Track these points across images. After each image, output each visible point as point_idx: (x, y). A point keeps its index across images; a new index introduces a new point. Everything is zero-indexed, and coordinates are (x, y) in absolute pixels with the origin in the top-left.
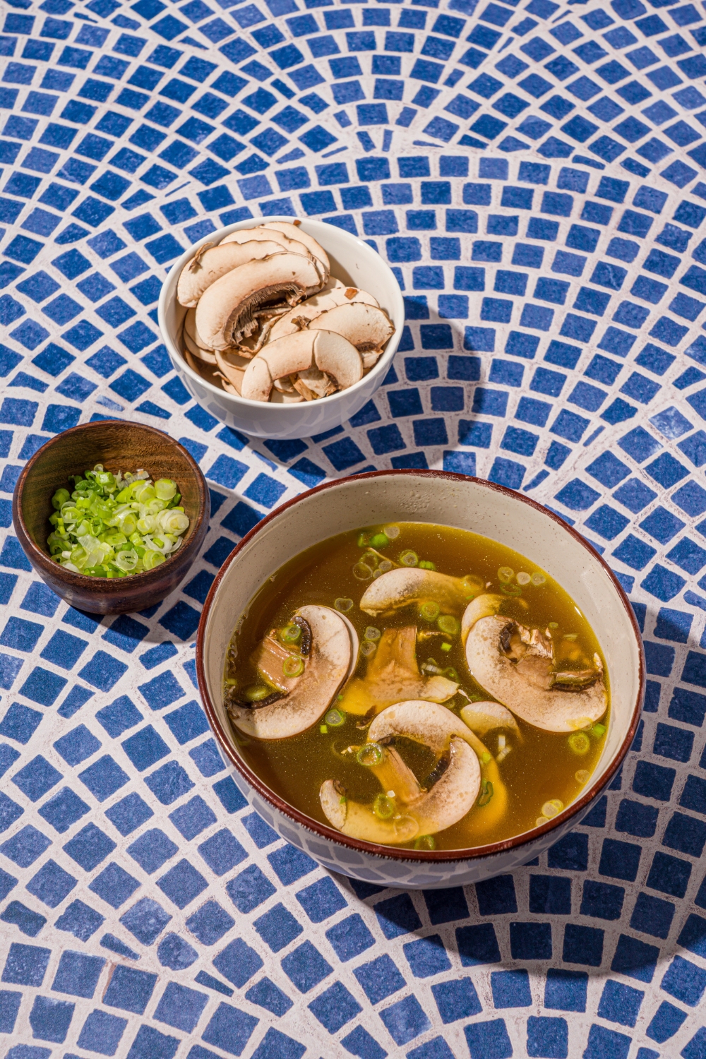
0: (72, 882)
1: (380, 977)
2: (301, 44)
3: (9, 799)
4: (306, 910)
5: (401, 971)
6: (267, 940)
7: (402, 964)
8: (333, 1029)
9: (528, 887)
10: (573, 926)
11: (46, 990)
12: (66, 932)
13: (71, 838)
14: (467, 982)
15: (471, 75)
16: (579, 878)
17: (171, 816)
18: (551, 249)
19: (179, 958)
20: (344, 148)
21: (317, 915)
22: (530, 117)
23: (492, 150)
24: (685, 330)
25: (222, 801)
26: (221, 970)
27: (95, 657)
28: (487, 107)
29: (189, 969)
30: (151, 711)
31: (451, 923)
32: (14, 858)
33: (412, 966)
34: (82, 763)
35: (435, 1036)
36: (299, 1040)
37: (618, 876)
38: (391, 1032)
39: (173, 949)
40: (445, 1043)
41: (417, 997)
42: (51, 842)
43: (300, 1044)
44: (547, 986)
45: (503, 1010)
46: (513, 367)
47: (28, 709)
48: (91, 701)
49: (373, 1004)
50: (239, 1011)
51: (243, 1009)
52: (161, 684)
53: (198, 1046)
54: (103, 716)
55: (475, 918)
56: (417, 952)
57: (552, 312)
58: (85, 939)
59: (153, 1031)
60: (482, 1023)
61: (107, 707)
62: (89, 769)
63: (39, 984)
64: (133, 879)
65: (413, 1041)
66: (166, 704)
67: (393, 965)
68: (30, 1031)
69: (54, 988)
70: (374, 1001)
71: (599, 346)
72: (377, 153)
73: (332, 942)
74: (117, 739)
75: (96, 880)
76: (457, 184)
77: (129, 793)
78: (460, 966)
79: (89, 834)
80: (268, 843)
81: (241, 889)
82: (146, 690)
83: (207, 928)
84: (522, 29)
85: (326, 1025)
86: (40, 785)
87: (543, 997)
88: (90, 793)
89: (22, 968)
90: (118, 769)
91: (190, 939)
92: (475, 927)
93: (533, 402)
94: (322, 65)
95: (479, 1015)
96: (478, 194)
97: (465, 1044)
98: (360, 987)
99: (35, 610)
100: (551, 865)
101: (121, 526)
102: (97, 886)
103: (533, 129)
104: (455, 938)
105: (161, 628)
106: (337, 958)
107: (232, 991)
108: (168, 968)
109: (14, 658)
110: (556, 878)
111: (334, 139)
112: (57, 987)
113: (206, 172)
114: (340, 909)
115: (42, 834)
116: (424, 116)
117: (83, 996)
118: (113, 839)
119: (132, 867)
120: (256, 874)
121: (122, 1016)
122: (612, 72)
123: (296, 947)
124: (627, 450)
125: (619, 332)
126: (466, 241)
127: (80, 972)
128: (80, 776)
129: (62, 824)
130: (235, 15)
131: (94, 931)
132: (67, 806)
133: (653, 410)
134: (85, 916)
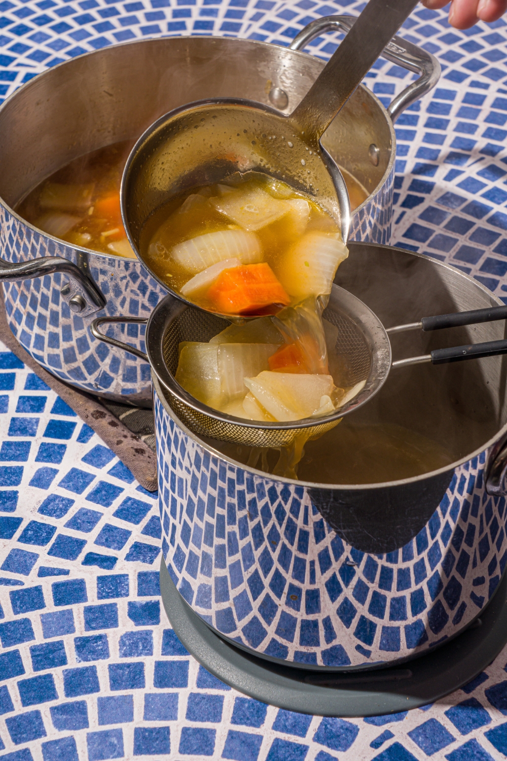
0: (128, 533)
3: (60, 497)
11: (134, 597)
12: (135, 562)
13: (116, 508)
32: (78, 529)
34: (107, 465)
42: (102, 514)
47: (54, 445)
58: (151, 562)
62: (114, 467)
63: (127, 595)
68: (132, 623)
69: (139, 595)
75: (145, 528)
79: (129, 503)
84: (256, 17)
86: (80, 484)
88: (120, 481)
89: (111, 589)
99: (36, 389)
102: (147, 531)
109: (31, 419)
112: (141, 593)
115: (93, 511)
118: (148, 502)
124: (426, 220)
127: (155, 582)
128: (109, 473)
129: (106, 502)
130: (48, 45)
131: (156, 557)
132: (106, 491)
133: (436, 196)
134: (146, 550)
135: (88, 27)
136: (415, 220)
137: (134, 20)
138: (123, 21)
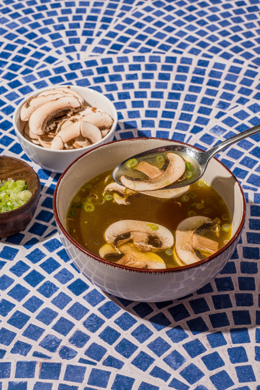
0: (14, 335)
1: (159, 346)
2: (36, 31)
4: (120, 326)
5: (167, 342)
6: (106, 341)
7: (167, 339)
8: (145, 370)
9: (212, 300)
10: (235, 311)
11: (12, 378)
12: (16, 354)
13: (9, 318)
14: (197, 340)
15: (105, 32)
16: (232, 293)
17: (52, 302)
18: (153, 82)
19: (69, 355)
20: (62, 62)
21: (125, 328)
22: (132, 42)
23: (121, 54)
24: (213, 100)
25: (73, 292)
26: (89, 356)
27: (4, 249)
28: (114, 41)
29: (75, 358)
30: (33, 264)
31: (184, 319)
33: (172, 339)
34: (8, 289)
35: (189, 364)
36: (131, 377)
37: (248, 290)
38: (170, 366)
39: (65, 352)
40: (195, 365)
41: (177, 350)
43: (131, 378)
44: (231, 336)
45: (216, 348)
46: (150, 122)
48: (6, 265)
49: (159, 357)
50: (101, 370)
51: (103, 369)
52: (35, 254)
53: (87, 387)
54: (13, 270)
55: (193, 316)
56: (172, 333)
57: (159, 102)
58: (25, 355)
59: (65, 385)
60: (208, 355)
61: (14, 266)
62: (11, 290)
63: (9, 377)
64: (41, 328)
65: (181, 367)
66: (39, 260)
67: (164, 340)
69: (16, 377)
70: (159, 356)
71: (182, 110)
72: (76, 61)
73: (135, 337)
74: (21, 277)
75: (25, 331)
76: (110, 67)
77: (31, 296)
78: (192, 335)
79: (17, 315)
80: (97, 304)
81: (90, 324)
82: (29, 257)
83: (79, 341)
84: (121, 15)
85: (141, 369)
87: (231, 340)
88: (14, 299)
90: (24, 288)
91: (72, 347)
92: (194, 319)
93: (161, 132)
94: (46, 37)
95: (206, 352)
96: (119, 68)
97: (203, 364)
98: (152, 351)
100: (219, 291)
101: (2, 199)
102: (26, 334)
103: (135, 45)
104: (187, 325)
105: (30, 234)
106: (139, 342)
107: (96, 363)
108: (65, 360)
110: (222, 295)
111: (57, 59)
112: (16, 376)
113: (9, 76)
114: (135, 323)
116: (90, 47)
117: (30, 377)
118: (28, 315)
119: (40, 324)
120: (95, 317)
121: (49, 382)
122: (159, 24)
123: (119, 341)
124: (204, 142)
125: (188, 105)
126: (119, 84)
127: (26, 368)
128: (8, 294)
129: (4, 313)
130: (7, 26)
131: (29, 351)
132: (5, 306)
133: (210, 127)
134: (23, 346)
135: (30, 16)
136: (197, 141)
137: (55, 13)
138: (49, 14)
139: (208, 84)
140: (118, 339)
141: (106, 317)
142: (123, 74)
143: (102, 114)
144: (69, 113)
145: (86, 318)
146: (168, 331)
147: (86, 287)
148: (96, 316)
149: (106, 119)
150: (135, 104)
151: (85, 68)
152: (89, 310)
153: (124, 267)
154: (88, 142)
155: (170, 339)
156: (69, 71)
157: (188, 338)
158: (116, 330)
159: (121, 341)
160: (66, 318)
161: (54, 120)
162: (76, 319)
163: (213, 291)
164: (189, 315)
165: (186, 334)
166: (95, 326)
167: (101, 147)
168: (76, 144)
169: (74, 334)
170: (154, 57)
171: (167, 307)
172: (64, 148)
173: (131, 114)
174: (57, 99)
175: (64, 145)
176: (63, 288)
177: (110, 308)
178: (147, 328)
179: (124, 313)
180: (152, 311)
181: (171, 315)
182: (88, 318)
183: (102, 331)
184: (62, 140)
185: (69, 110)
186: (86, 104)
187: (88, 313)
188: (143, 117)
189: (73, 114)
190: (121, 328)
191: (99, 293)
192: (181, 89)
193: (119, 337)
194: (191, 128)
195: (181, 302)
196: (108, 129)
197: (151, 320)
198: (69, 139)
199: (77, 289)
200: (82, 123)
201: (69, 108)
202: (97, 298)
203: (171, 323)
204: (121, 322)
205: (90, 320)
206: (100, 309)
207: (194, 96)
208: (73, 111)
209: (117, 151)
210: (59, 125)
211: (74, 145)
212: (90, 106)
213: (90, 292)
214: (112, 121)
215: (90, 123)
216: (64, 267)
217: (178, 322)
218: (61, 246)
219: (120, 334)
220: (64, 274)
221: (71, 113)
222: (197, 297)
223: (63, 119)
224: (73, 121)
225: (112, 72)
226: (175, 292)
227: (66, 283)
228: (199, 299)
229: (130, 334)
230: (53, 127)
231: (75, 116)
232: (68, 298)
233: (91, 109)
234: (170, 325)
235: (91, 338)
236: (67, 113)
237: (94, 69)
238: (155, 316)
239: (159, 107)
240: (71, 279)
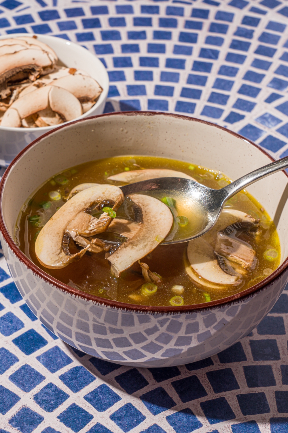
4: (93, 405)
6: (69, 426)
7: (167, 428)
9: (243, 373)
10: (279, 392)
16: (276, 364)
18: (170, 45)
20: (28, 7)
21: (101, 407)
23: (122, 1)
24: (263, 76)
25: (20, 348)
31: (196, 400)
33: (175, 429)
44: (271, 428)
46: (161, 102)
55: (211, 396)
56: (177, 419)
57: (178, 74)
67: (162, 430)
71: (213, 87)
72: (50, 7)
73: (115, 422)
76: (103, 19)
78: (208, 424)
80: (58, 369)
81: (45, 398)
83: (25, 423)
92: (213, 400)
96: (117, 22)
100: (255, 359)
104: (201, 409)
106: (121, 431)
110: (260, 366)
111: (21, 4)
114: (117, 401)
120: (53, 388)
123: (90, 427)
125: (223, 80)
126: (116, 45)
133: (255, 115)
139: (257, 52)
140: (89, 424)
141: (71, 390)
142: (123, 31)
143: (84, 79)
144: (32, 75)
145: (39, 388)
146: (170, 416)
147: (42, 342)
148: (56, 387)
149: (91, 86)
150: (138, 75)
151: (64, 18)
152: (44, 378)
153: (103, 301)
154: (60, 119)
155: (172, 428)
156: (38, 21)
157: (202, 428)
158: (86, 410)
159: (92, 428)
160: (7, 388)
161: (9, 84)
162: (22, 390)
163: (246, 360)
164: (206, 394)
165: (199, 422)
166: (52, 402)
167: (79, 123)
168: (40, 121)
169: (19, 412)
170: (175, 8)
171: (171, 379)
172: (22, 126)
173: (131, 89)
174: (15, 52)
175: (21, 122)
176: (6, 343)
177: (79, 377)
178: (136, 410)
179: (101, 386)
180: (147, 383)
181: (177, 392)
182: (42, 390)
183: (63, 411)
184: (19, 115)
185: (33, 70)
186: (59, 64)
187: (43, 382)
188: (151, 94)
189: (38, 77)
190: (95, 408)
191: (63, 352)
192: (213, 56)
193: (90, 421)
194: (225, 115)
195: (193, 373)
196: (92, 102)
197: (144, 398)
198: (30, 113)
199: (29, 345)
200: (52, 89)
201: (33, 66)
202: (59, 361)
203: (176, 404)
204: (95, 398)
205: (45, 393)
206: (62, 378)
207: (233, 68)
208: (38, 71)
209: (105, 130)
210: (15, 92)
211: (37, 122)
212: (66, 67)
213: (49, 350)
214: (100, 89)
215: (65, 89)
216: (9, 311)
217: (187, 403)
218: (6, 279)
219: (92, 417)
220: (8, 320)
221: (36, 74)
222: (219, 367)
223: (23, 84)
224: (38, 86)
225: (105, 26)
226: (183, 351)
227: (11, 334)
228: (223, 370)
229: (108, 417)
230: (6, 95)
231: (41, 79)
232: (12, 357)
233: (67, 70)
234: (173, 406)
235: (44, 420)
236: (29, 74)
237: (78, 20)
238: (150, 392)
239: (177, 81)
240: (20, 329)
